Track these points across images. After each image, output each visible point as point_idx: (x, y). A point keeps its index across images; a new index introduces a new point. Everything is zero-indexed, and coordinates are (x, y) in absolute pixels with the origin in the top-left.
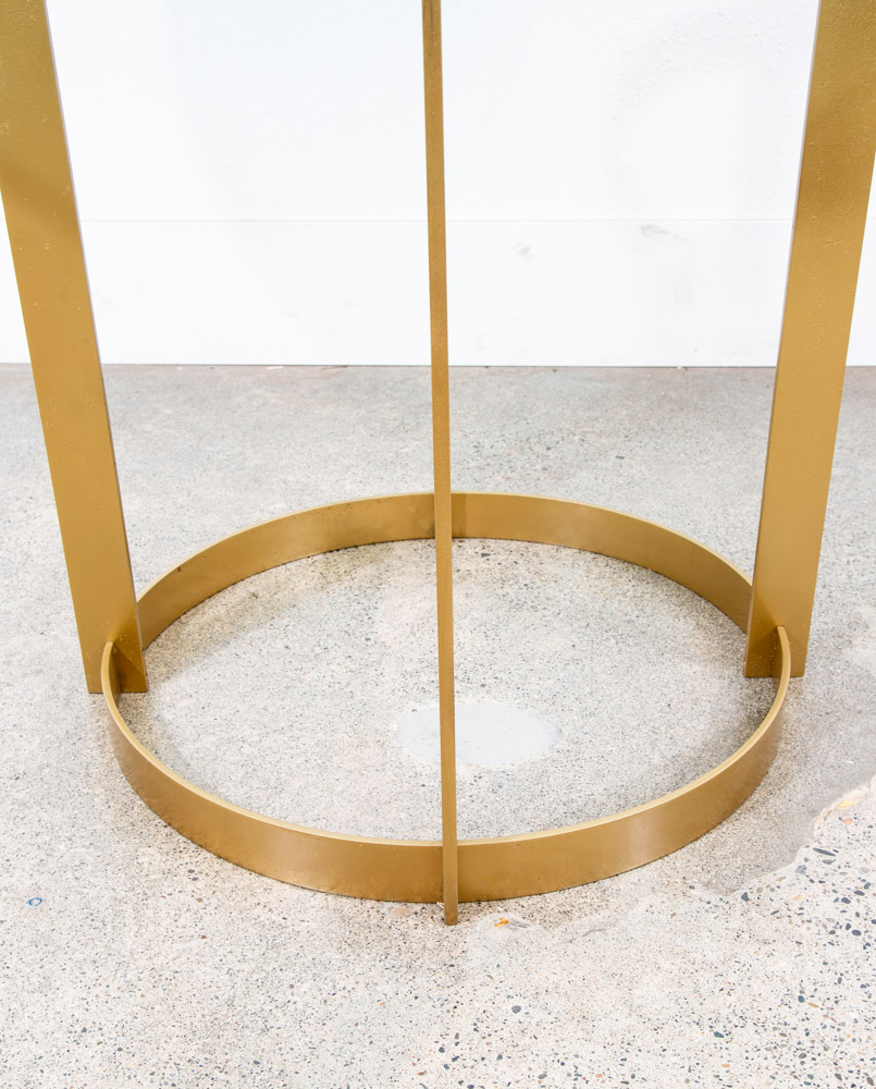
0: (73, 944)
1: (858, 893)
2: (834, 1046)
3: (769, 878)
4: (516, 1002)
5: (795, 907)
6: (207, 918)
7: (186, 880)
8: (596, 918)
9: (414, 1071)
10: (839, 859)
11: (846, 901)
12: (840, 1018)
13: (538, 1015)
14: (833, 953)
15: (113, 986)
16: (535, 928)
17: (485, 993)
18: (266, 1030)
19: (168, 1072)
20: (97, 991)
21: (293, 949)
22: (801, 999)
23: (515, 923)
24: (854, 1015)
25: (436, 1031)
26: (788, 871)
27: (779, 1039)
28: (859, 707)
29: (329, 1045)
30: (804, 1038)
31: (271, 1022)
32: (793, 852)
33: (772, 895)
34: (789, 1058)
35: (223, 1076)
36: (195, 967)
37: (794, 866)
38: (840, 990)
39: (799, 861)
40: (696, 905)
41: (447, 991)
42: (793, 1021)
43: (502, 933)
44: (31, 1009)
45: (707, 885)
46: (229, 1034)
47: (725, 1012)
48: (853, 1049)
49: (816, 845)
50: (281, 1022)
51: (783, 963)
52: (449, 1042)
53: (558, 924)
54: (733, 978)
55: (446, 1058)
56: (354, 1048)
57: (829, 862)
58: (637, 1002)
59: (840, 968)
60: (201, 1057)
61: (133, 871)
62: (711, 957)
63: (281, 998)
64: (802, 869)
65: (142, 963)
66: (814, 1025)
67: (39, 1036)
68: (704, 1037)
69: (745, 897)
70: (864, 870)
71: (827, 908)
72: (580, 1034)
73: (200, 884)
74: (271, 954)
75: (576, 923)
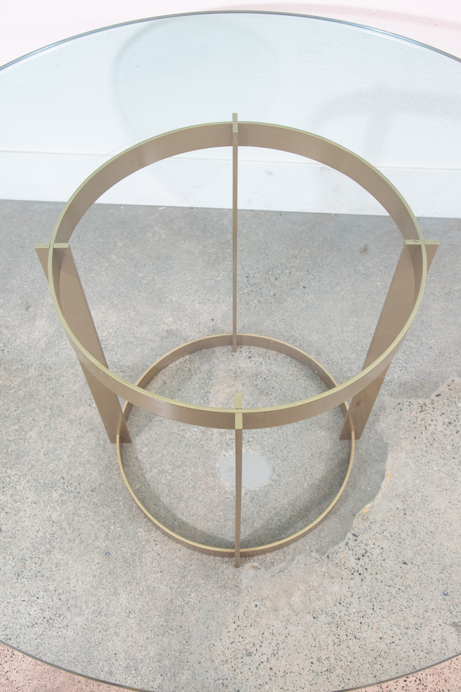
0: (122, 574)
1: (363, 556)
2: (346, 622)
3: (336, 548)
4: (256, 603)
5: (343, 562)
6: (162, 563)
7: (154, 545)
8: (282, 565)
9: (226, 631)
10: (360, 539)
11: (359, 559)
12: (350, 612)
13: (263, 608)
14: (352, 583)
15: (136, 594)
16: (263, 570)
17: (247, 598)
18: (183, 613)
19: (156, 630)
20: (131, 595)
21: (189, 578)
22: (340, 603)
23: (257, 567)
24: (354, 610)
25: (233, 614)
26: (342, 544)
27: (331, 620)
28: (376, 458)
29: (201, 620)
30: (339, 620)
31: (184, 610)
32: (345, 535)
33: (337, 556)
34: (334, 627)
35: (171, 632)
36: (160, 585)
37: (345, 542)
38: (352, 599)
39: (347, 539)
40: (313, 560)
41: (236, 598)
42: (336, 612)
43: (252, 572)
44: (113, 602)
45: (317, 551)
46: (172, 615)
47: (317, 608)
48: (352, 624)
49: (353, 532)
50: (187, 610)
51: (336, 588)
52: (236, 619)
53: (270, 568)
54: (320, 594)
55: (235, 626)
56: (209, 621)
57: (356, 540)
58: (292, 603)
59: (353, 590)
60: (165, 624)
61: (137, 540)
62: (315, 584)
63: (186, 599)
64: (347, 544)
65: (144, 583)
66: (342, 614)
67: (117, 614)
68: (309, 618)
69: (328, 557)
70: (366, 545)
71: (352, 562)
72: (275, 616)
73: (158, 547)
74: (182, 580)
75: (275, 568)
